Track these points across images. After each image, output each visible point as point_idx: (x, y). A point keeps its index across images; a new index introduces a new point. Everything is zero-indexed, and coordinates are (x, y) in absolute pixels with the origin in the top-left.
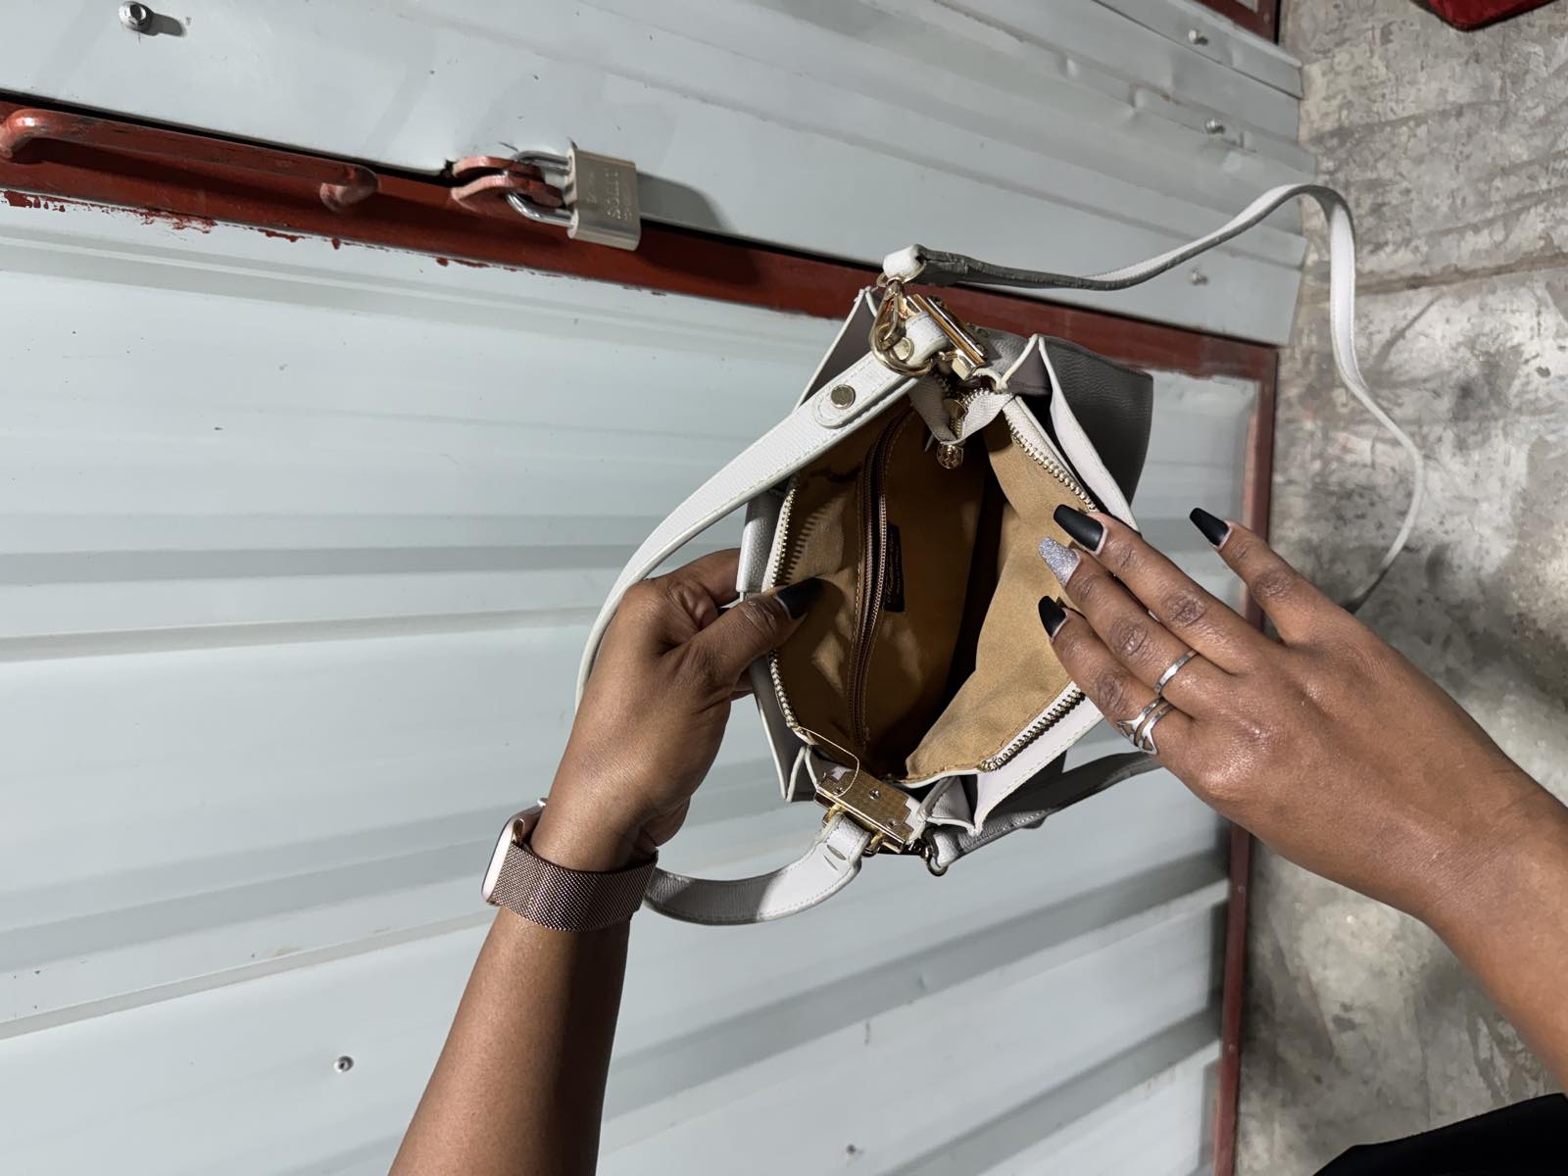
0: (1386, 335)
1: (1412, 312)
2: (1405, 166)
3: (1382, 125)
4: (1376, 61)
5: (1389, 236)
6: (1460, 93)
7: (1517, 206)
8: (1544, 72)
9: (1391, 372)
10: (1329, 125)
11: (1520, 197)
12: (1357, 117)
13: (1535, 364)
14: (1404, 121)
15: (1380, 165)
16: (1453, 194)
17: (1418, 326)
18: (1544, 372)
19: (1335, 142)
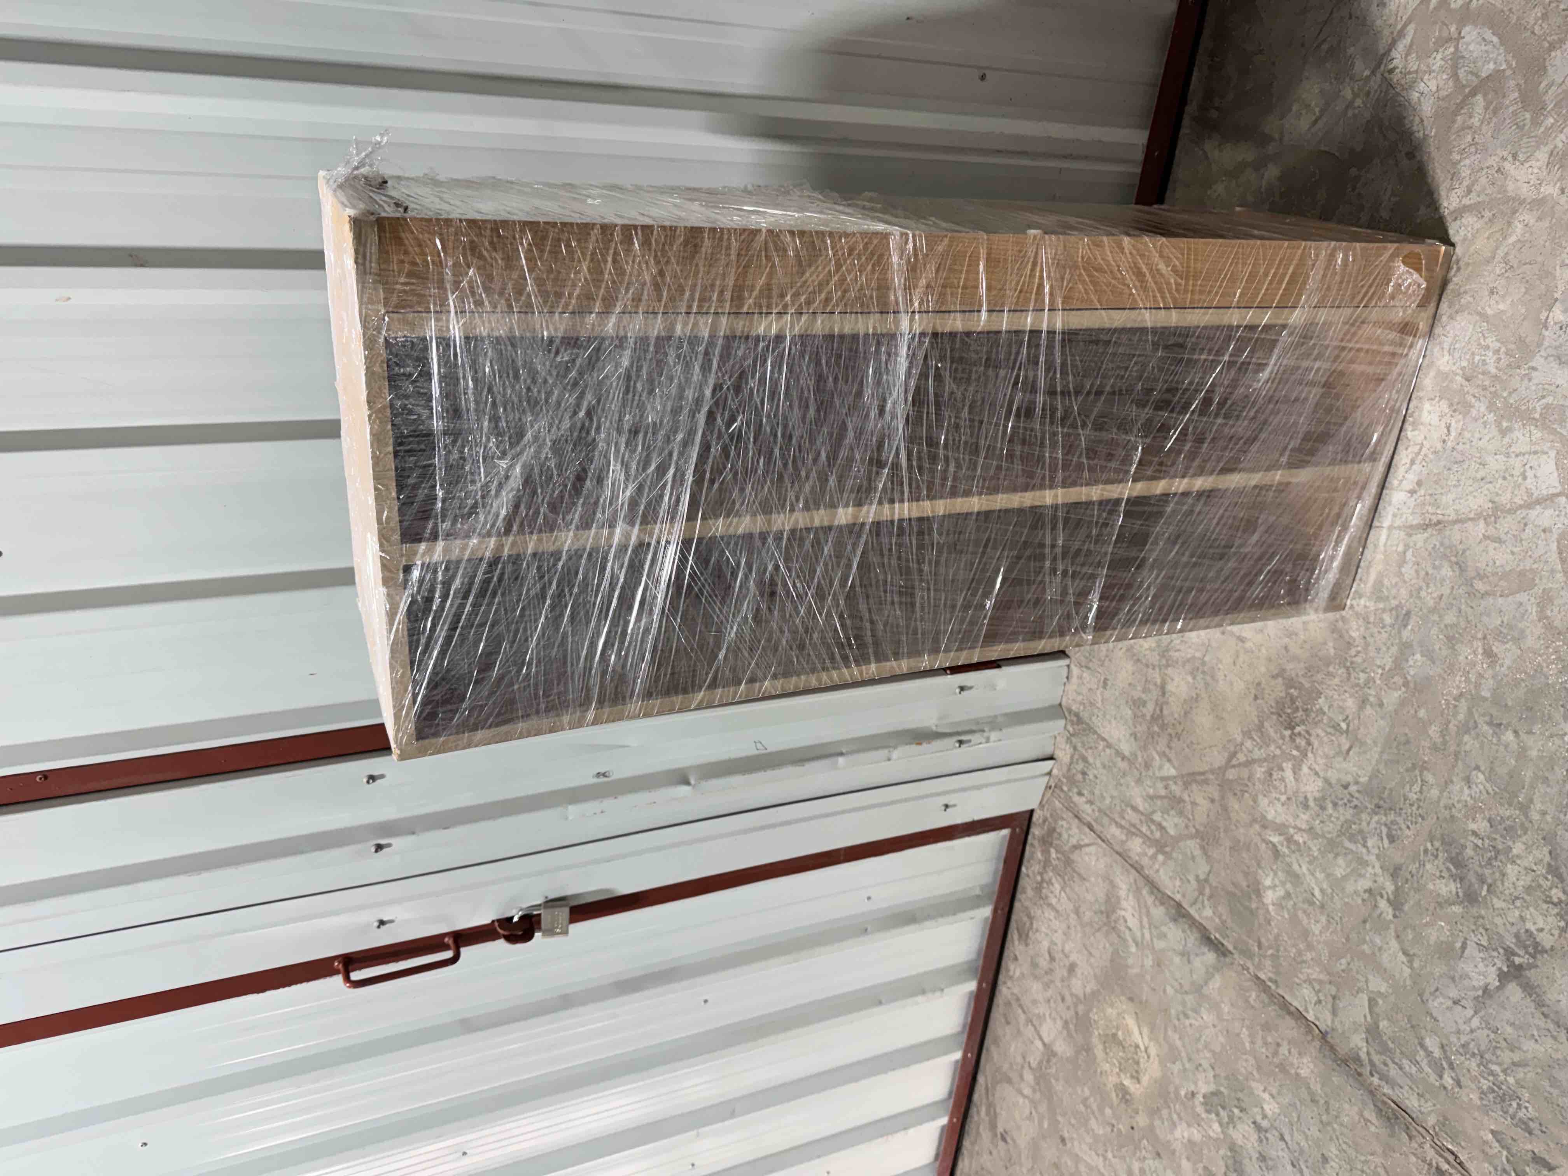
0: (1074, 841)
1: (1086, 841)
2: (1098, 764)
3: (1095, 732)
4: (1098, 692)
5: (1085, 792)
6: (1126, 748)
7: (1133, 830)
8: (1158, 774)
9: (1073, 861)
10: (1074, 708)
11: (1134, 826)
12: (1085, 715)
13: (1123, 913)
14: (1104, 740)
15: (1090, 751)
16: (1112, 797)
17: (1087, 850)
18: (1126, 921)
19: (1075, 719)
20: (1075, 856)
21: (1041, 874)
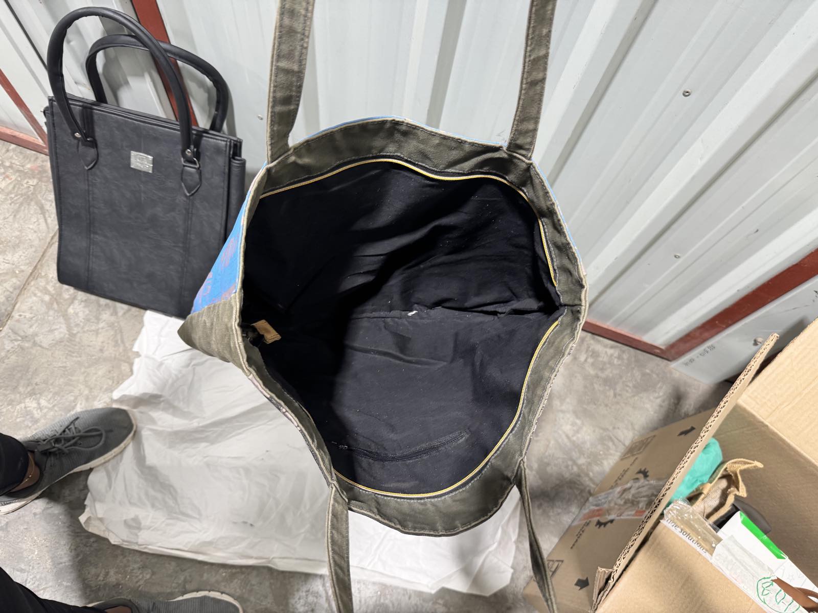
20: (34, 207)
21: (11, 167)
